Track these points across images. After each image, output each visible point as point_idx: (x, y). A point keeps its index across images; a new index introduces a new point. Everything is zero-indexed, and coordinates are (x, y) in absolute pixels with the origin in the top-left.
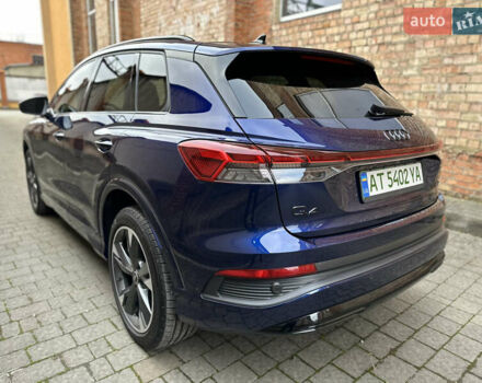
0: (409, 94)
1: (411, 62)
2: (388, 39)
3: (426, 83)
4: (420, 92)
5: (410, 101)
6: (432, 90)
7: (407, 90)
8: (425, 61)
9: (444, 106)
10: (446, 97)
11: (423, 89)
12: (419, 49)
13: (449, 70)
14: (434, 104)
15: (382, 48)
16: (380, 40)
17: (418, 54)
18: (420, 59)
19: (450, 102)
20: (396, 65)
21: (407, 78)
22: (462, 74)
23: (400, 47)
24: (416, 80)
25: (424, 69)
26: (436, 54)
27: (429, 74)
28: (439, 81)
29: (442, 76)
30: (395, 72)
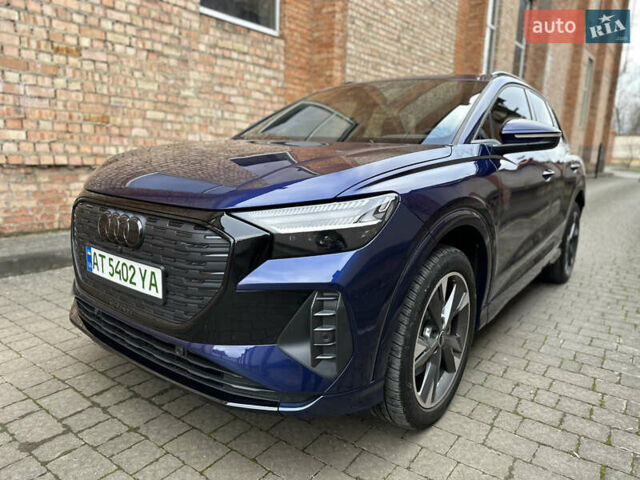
0: (190, 117)
1: (187, 82)
2: (158, 47)
3: (203, 107)
4: (200, 116)
5: (191, 124)
6: (209, 114)
7: (187, 112)
8: (200, 84)
9: (221, 131)
10: (222, 123)
11: (202, 112)
12: (193, 70)
13: (220, 97)
14: (211, 129)
15: (152, 56)
16: (148, 45)
17: (193, 75)
18: (195, 81)
19: (225, 128)
20: (172, 82)
21: (185, 98)
22: (229, 103)
23: (173, 62)
24: (195, 102)
25: (200, 92)
26: (208, 79)
27: (205, 99)
28: (214, 107)
29: (215, 102)
30: (172, 90)
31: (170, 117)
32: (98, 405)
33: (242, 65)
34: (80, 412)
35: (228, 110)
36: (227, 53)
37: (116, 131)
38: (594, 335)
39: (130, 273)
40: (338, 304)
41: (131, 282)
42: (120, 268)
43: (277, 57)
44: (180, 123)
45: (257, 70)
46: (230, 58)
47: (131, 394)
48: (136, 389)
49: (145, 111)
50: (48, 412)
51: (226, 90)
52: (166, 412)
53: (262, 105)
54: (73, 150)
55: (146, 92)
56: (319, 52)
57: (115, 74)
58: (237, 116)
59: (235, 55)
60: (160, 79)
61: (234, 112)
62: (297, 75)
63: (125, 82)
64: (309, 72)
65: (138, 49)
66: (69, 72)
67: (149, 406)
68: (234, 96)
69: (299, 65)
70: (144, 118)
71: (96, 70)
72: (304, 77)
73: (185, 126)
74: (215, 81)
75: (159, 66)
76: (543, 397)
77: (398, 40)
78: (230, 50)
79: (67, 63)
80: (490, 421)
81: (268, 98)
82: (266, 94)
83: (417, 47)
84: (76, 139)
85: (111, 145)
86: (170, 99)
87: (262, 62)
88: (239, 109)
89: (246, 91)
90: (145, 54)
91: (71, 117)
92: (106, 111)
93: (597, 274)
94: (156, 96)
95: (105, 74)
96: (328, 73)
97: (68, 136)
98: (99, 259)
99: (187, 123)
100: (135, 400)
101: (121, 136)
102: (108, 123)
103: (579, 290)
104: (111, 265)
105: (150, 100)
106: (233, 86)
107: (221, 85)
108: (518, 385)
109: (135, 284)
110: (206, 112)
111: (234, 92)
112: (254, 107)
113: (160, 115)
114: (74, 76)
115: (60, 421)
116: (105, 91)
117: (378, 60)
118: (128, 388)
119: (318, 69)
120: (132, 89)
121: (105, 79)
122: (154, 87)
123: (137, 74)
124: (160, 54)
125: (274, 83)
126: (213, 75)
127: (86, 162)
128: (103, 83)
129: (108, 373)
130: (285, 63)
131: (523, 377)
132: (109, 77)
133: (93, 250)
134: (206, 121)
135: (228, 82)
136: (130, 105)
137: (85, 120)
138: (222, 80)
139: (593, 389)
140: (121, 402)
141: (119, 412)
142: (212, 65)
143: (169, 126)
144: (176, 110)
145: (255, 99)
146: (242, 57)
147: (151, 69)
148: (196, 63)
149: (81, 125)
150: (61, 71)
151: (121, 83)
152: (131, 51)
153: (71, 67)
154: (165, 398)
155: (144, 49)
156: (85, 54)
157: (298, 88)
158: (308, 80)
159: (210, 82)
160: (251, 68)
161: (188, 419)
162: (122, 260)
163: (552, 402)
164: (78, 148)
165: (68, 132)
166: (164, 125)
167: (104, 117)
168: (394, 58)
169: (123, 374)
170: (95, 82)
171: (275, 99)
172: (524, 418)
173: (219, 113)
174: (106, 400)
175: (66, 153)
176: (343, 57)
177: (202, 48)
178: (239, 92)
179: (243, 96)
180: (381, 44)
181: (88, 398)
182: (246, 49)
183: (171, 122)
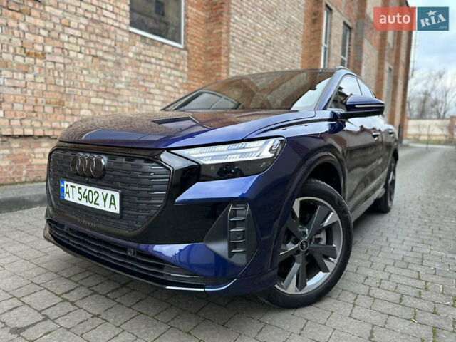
0: (122, 103)
1: (120, 78)
2: (100, 54)
3: (132, 95)
4: (129, 102)
5: (123, 107)
6: (135, 101)
7: (120, 99)
8: (129, 80)
11: (131, 100)
12: (124, 70)
13: (143, 89)
15: (96, 60)
16: (93, 52)
17: (125, 73)
18: (126, 77)
20: (109, 78)
21: (119, 89)
22: (150, 93)
23: (110, 64)
24: (126, 92)
25: (129, 86)
26: (134, 76)
27: (133, 90)
28: (139, 96)
29: (140, 92)
30: (109, 84)
31: (108, 102)
32: (68, 301)
33: (158, 67)
34: (54, 305)
35: (149, 98)
36: (148, 59)
37: (69, 111)
38: (414, 244)
39: (95, 197)
40: (247, 212)
41: (95, 204)
42: (86, 194)
43: (182, 62)
44: (115, 106)
45: (169, 71)
46: (150, 63)
47: (91, 292)
48: (95, 288)
49: (90, 98)
50: (29, 306)
51: (147, 85)
52: (119, 303)
53: (173, 95)
54: (38, 125)
55: (91, 85)
56: (211, 60)
57: (69, 71)
58: (155, 103)
59: (153, 60)
60: (102, 76)
61: (152, 100)
62: (196, 75)
63: (76, 77)
64: (205, 73)
65: (86, 55)
66: (37, 70)
67: (106, 299)
68: (153, 88)
69: (198, 68)
70: (90, 103)
71: (56, 69)
72: (201, 76)
73: (118, 108)
74: (140, 78)
75: (100, 67)
76: (386, 284)
77: (264, 53)
78: (150, 57)
79: (35, 63)
80: (352, 302)
81: (176, 90)
82: (175, 88)
83: (276, 58)
84: (40, 117)
85: (65, 121)
86: (108, 90)
87: (172, 65)
88: (156, 97)
89: (162, 85)
90: (90, 58)
91: (36, 101)
92: (62, 97)
93: (409, 206)
94: (98, 87)
95: (62, 71)
96: (218, 74)
97: (34, 114)
98: (70, 189)
99: (120, 107)
100: (95, 296)
101: (72, 115)
102: (63, 105)
103: (399, 217)
104: (79, 193)
105: (94, 91)
106: (152, 82)
107: (144, 81)
108: (367, 278)
109: (98, 205)
110: (133, 99)
111: (153, 85)
112: (167, 96)
113: (101, 101)
114: (40, 73)
115: (40, 312)
116: (62, 84)
117: (251, 67)
118: (89, 288)
119: (210, 71)
120: (81, 82)
121: (62, 75)
122: (97, 81)
123: (85, 72)
124: (101, 58)
125: (180, 80)
126: (138, 74)
127: (47, 134)
128: (60, 78)
129: (72, 278)
130: (188, 67)
131: (370, 273)
132: (65, 74)
133: (66, 183)
134: (133, 106)
135: (149, 78)
136: (79, 93)
137: (47, 103)
138: (145, 77)
139: (419, 278)
140: (84, 298)
141: (84, 304)
142: (138, 67)
143: (107, 109)
144: (112, 98)
145: (167, 91)
146: (158, 62)
147: (95, 69)
148: (127, 65)
149: (44, 107)
150: (30, 69)
151: (73, 78)
152: (81, 56)
153: (38, 66)
154: (117, 294)
155: (90, 55)
156: (48, 57)
157: (197, 84)
158: (203, 79)
159: (136, 79)
160: (165, 69)
161: (136, 307)
162: (89, 188)
163: (392, 287)
164: (41, 123)
165: (34, 112)
166: (104, 108)
167: (60, 101)
168: (261, 65)
169: (83, 279)
170: (54, 77)
171: (181, 91)
172: (375, 299)
173: (143, 100)
174: (73, 296)
175: (32, 126)
176: (227, 64)
177: (131, 55)
178: (156, 86)
179: (159, 88)
180: (253, 56)
181: (59, 296)
182: (161, 57)
183: (108, 105)
